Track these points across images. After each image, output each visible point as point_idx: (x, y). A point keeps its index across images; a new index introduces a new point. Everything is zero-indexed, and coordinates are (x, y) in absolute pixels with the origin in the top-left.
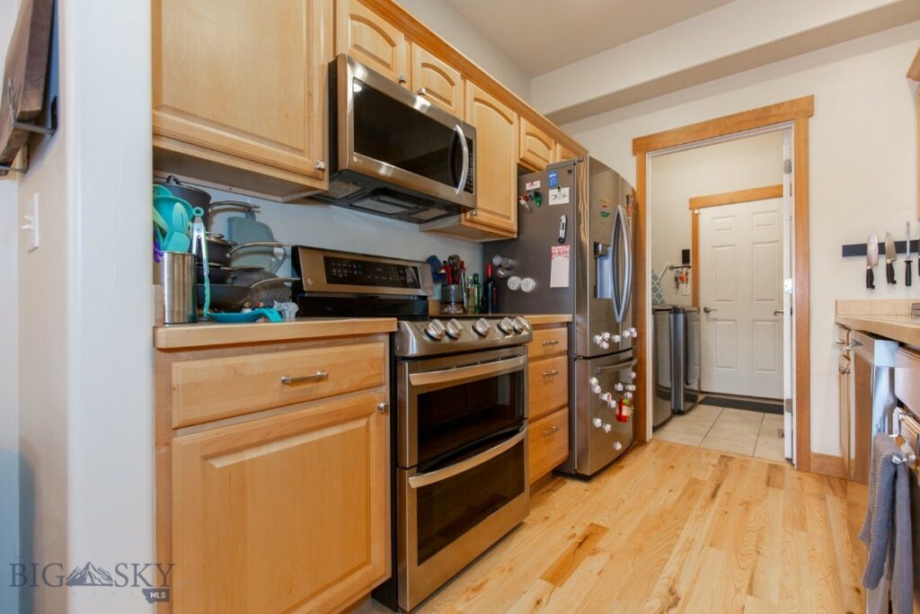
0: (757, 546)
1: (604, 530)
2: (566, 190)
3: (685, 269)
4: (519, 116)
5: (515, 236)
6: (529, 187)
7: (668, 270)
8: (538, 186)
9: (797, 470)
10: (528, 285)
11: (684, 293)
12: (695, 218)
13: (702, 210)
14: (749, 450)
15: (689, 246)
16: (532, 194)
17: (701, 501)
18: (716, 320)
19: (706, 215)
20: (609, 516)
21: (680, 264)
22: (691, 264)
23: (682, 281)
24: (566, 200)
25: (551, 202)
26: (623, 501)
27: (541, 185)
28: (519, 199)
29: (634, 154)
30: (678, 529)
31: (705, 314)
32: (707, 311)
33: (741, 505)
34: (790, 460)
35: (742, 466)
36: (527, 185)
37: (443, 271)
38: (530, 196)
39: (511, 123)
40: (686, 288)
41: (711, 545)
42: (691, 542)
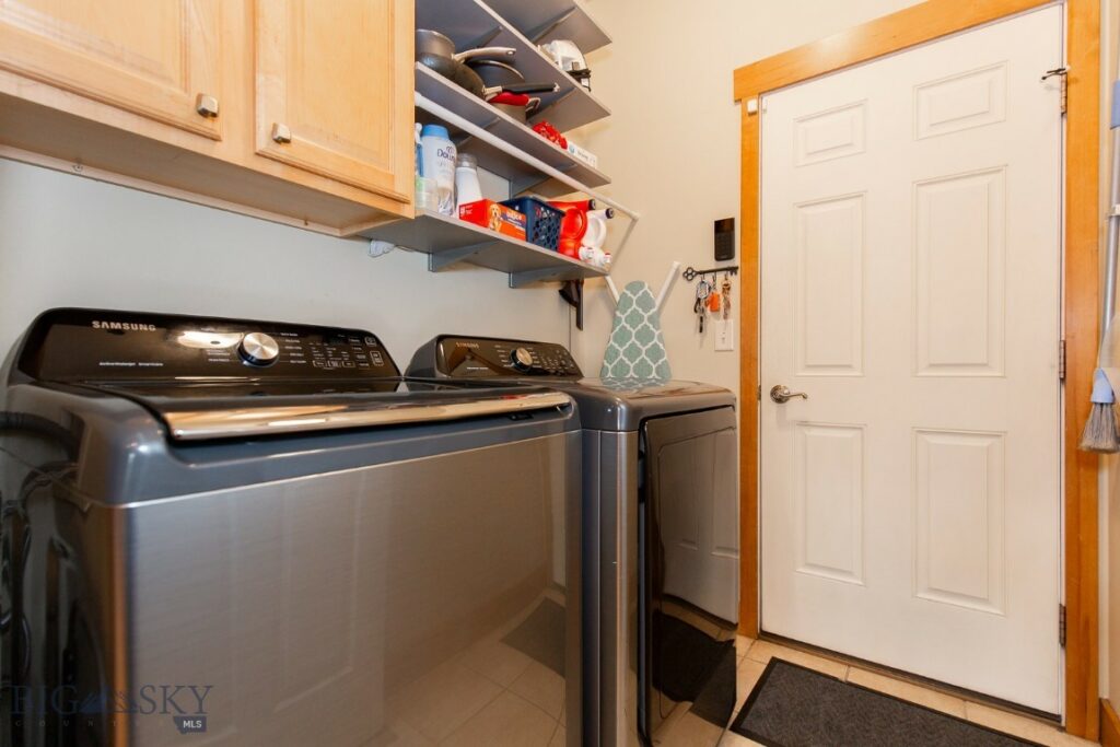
3: (720, 276)
7: (681, 280)
11: (720, 346)
12: (750, 127)
13: (768, 100)
15: (732, 210)
18: (804, 424)
19: (778, 110)
21: (712, 264)
22: (736, 261)
23: (715, 310)
31: (775, 405)
32: (779, 398)
40: (725, 331)
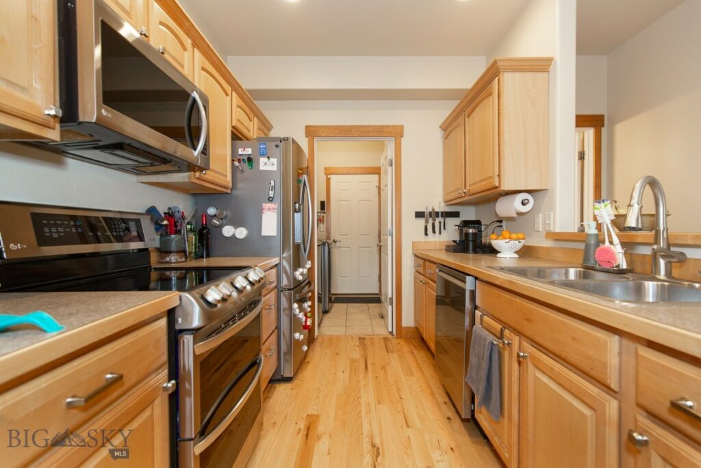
0: (399, 394)
1: (317, 416)
2: (274, 160)
3: (322, 214)
4: (232, 91)
5: (229, 192)
6: (241, 151)
8: (250, 153)
9: (397, 338)
10: (241, 233)
11: (322, 230)
12: (328, 180)
13: (332, 176)
14: (370, 331)
15: (324, 199)
16: (246, 158)
17: (362, 375)
18: (340, 247)
19: (334, 179)
20: (316, 405)
21: (319, 210)
22: (326, 211)
23: (321, 221)
24: (275, 168)
25: (262, 167)
26: (320, 389)
27: (252, 152)
28: (233, 160)
29: (306, 136)
30: (358, 398)
31: (334, 244)
32: (334, 242)
33: (381, 369)
34: (391, 333)
35: (372, 343)
36: (240, 150)
37: (165, 222)
38: (243, 160)
39: (227, 95)
40: (323, 227)
41: (379, 403)
42: (368, 405)
